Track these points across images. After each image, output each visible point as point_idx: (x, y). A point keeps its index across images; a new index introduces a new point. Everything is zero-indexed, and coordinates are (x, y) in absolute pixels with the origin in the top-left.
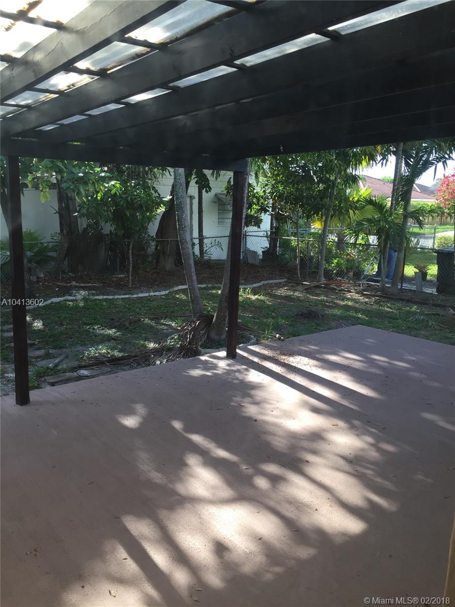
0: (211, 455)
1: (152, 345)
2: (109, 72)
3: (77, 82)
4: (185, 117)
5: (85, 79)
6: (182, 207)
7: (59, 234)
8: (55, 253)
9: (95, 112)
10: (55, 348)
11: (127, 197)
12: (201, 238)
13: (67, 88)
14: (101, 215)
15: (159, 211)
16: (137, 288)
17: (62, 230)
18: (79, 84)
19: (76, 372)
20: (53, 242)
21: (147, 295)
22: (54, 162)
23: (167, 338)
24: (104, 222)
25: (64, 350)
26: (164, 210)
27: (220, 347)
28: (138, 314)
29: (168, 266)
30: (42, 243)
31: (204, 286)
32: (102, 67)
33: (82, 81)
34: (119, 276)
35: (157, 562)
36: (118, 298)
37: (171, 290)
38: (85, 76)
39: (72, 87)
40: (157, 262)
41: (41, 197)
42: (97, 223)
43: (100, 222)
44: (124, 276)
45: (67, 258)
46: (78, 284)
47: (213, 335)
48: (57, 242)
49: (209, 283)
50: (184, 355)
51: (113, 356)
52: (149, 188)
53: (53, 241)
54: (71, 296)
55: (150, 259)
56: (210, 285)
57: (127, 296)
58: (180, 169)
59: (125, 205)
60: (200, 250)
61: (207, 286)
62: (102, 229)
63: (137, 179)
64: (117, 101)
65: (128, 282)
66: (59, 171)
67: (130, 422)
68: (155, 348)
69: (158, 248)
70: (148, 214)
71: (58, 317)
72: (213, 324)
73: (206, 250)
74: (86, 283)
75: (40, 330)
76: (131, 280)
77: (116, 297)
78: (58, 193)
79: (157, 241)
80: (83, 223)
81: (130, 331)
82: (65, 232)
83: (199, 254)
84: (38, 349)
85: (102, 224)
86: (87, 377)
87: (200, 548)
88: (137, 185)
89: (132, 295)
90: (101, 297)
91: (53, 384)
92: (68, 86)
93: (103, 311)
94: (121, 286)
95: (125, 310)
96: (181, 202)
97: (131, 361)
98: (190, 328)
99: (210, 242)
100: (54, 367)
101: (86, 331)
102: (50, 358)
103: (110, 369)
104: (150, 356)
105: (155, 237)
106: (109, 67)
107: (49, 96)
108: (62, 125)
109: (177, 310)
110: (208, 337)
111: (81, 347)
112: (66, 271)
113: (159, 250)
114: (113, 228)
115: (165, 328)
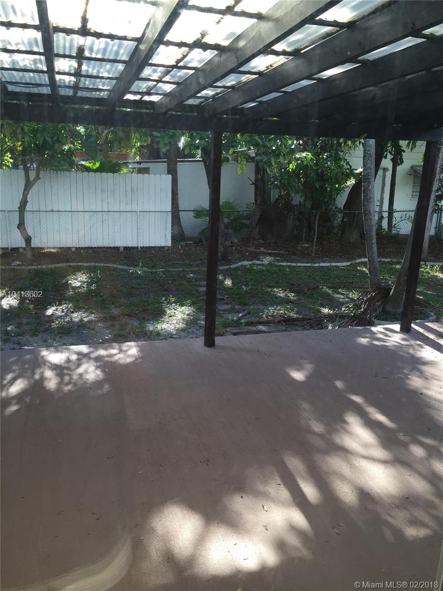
0: (369, 416)
1: (326, 311)
2: (302, 52)
3: (275, 63)
4: (375, 88)
5: (282, 60)
6: (369, 178)
7: (253, 204)
8: (248, 221)
9: (289, 89)
10: (240, 304)
11: (318, 169)
12: (391, 211)
13: (266, 69)
14: (292, 186)
15: (349, 183)
16: (320, 258)
17: (256, 200)
18: (276, 64)
19: (255, 327)
20: (247, 211)
21: (328, 264)
22: (253, 136)
23: (342, 306)
24: (294, 193)
25: (247, 307)
26: (354, 182)
27: (395, 320)
28: (318, 281)
29: (353, 238)
30: (238, 211)
31: (388, 260)
32: (296, 48)
33: (279, 61)
34: (304, 245)
35: (306, 493)
36: (300, 266)
37: (353, 262)
38: (282, 57)
39: (270, 67)
40: (343, 233)
41: (239, 169)
42: (288, 194)
43: (290, 193)
44: (309, 245)
45: (258, 226)
46: (265, 251)
47: (389, 308)
48: (251, 211)
49: (395, 257)
50: (357, 324)
51: (289, 316)
52: (340, 159)
53: (247, 209)
54: (259, 261)
55: (335, 231)
56: (394, 260)
57: (309, 265)
58: (371, 140)
59: (315, 177)
60: (388, 223)
61: (391, 261)
62: (292, 200)
63: (330, 151)
64: (309, 77)
65: (312, 251)
66: (256, 145)
67: (298, 375)
68: (329, 314)
69: (345, 220)
70: (337, 186)
71: (246, 278)
72: (390, 297)
73: (395, 224)
74: (273, 250)
75: (229, 288)
76: (314, 249)
77: (298, 265)
78: (256, 166)
79: (344, 213)
80: (274, 194)
81: (308, 296)
82: (258, 202)
83: (387, 228)
84: (226, 304)
85: (293, 194)
86: (265, 332)
87: (347, 491)
88: (329, 157)
89: (314, 263)
90: (285, 264)
91: (235, 334)
92: (267, 67)
93: (285, 276)
94: (305, 255)
95: (306, 277)
96: (369, 173)
97: (305, 322)
98: (365, 299)
99: (400, 216)
100: (238, 320)
101: (267, 292)
102: (235, 313)
103: (285, 328)
104: (323, 320)
105: (342, 209)
106: (302, 47)
107: (250, 77)
108: (261, 102)
109: (356, 282)
110: (384, 310)
111: (262, 306)
112: (257, 238)
113: (345, 221)
114: (302, 200)
115: (342, 297)
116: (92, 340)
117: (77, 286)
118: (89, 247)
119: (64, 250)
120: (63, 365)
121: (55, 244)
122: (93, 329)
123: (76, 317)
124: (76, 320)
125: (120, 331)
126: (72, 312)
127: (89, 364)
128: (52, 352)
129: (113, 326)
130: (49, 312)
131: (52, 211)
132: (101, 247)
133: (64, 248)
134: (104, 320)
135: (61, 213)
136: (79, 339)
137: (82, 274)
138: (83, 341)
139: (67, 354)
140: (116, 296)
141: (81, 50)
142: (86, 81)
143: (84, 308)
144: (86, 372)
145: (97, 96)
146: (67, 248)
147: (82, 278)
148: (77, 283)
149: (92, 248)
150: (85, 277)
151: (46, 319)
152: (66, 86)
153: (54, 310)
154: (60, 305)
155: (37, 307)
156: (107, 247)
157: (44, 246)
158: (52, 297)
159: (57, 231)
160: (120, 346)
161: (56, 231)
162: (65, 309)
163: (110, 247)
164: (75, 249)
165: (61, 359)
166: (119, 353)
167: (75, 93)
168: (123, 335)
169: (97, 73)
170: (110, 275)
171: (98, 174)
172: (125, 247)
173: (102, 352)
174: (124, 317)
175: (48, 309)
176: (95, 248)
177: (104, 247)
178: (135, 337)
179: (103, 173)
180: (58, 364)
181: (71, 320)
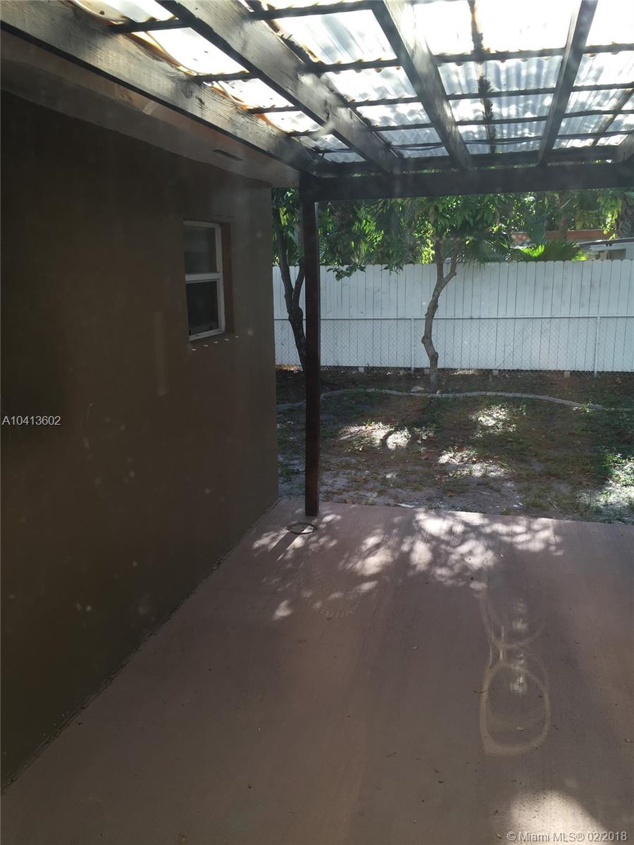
116: (494, 506)
117: (490, 425)
118: (518, 370)
119: (482, 373)
120: (442, 537)
121: (471, 364)
122: (498, 491)
123: (477, 470)
124: (478, 474)
125: (538, 499)
126: (474, 463)
127: (478, 543)
128: (432, 516)
129: (529, 489)
130: (444, 459)
131: (472, 319)
132: (536, 371)
133: (482, 370)
134: (515, 478)
135: (483, 321)
136: (474, 503)
137: (500, 408)
138: (480, 506)
139: (451, 523)
140: (544, 444)
141: (483, 84)
142: (502, 128)
143: (492, 458)
144: (471, 553)
145: (524, 149)
146: (486, 370)
147: (498, 415)
148: (491, 421)
149: (523, 371)
150: (504, 413)
151: (438, 468)
152: (476, 141)
153: (451, 458)
154: (460, 449)
155: (430, 451)
156: (546, 371)
157: (456, 367)
158: (452, 438)
159: (476, 347)
160: (530, 522)
161: (473, 346)
162: (466, 457)
163: (550, 371)
164: (497, 372)
165: (441, 529)
166: (526, 533)
167: (493, 149)
168: (540, 506)
169: (516, 116)
170: (541, 412)
171: (541, 264)
172: (574, 371)
173: (500, 528)
174: (548, 478)
175: (443, 455)
176: (527, 371)
177: (541, 371)
178: (559, 510)
179: (548, 262)
180: (436, 535)
181: (471, 473)
